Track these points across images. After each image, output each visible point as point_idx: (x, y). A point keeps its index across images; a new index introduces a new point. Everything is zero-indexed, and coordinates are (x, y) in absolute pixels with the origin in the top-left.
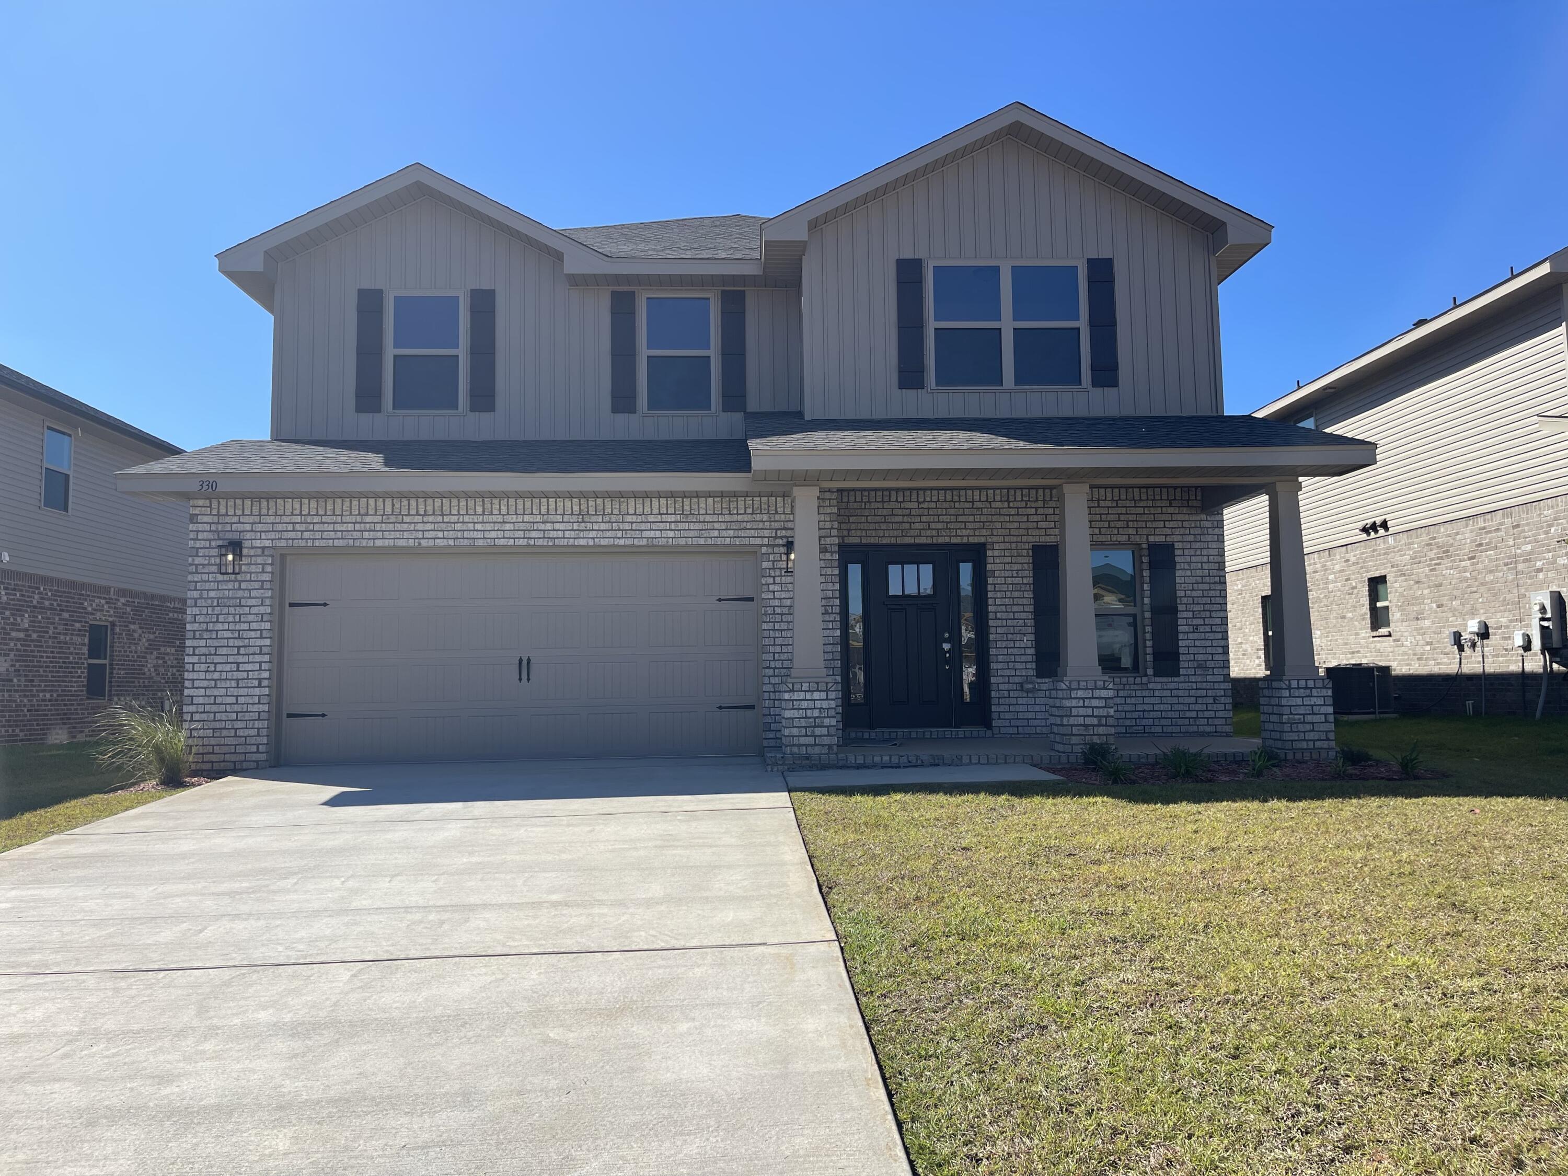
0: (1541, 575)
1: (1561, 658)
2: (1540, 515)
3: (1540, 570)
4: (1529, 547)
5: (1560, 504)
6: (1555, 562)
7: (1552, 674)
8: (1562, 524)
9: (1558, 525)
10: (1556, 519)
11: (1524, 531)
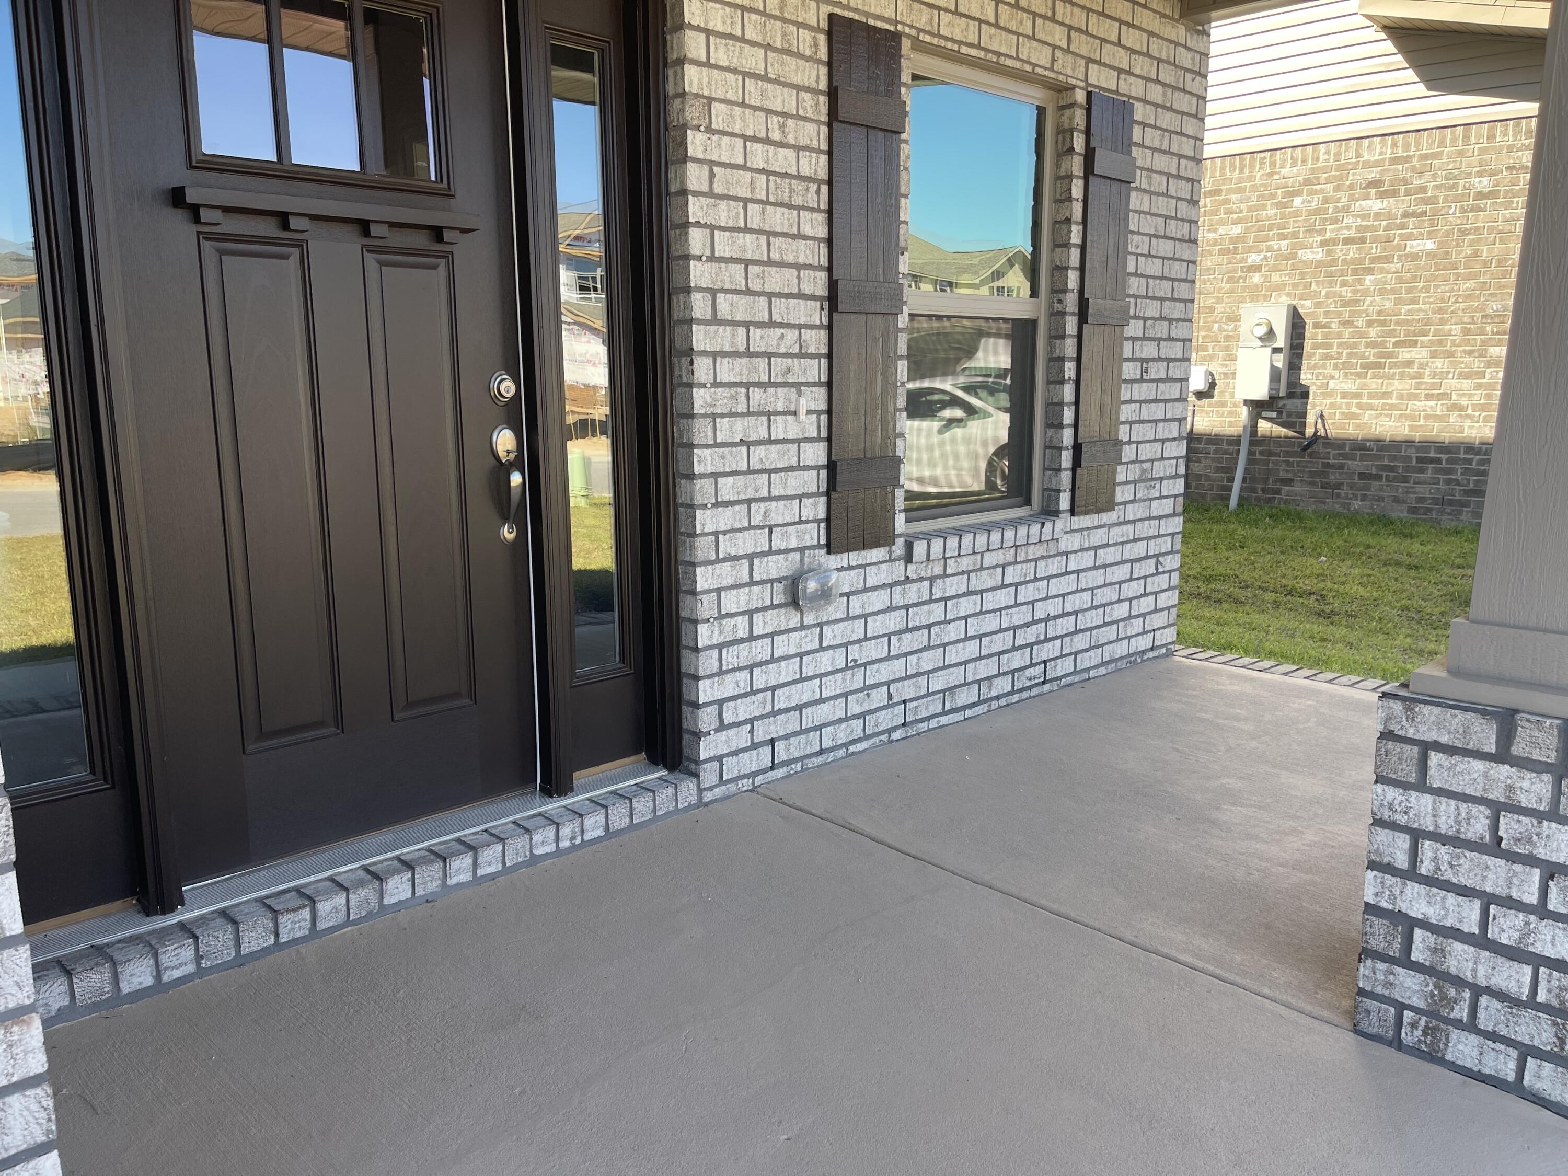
0: (1256, 278)
1: (1280, 413)
2: (1271, 175)
3: (1257, 268)
4: (1237, 230)
5: (1322, 157)
6: (1293, 256)
7: (1255, 439)
8: (1322, 191)
9: (1312, 193)
10: (1307, 182)
11: (1226, 202)
